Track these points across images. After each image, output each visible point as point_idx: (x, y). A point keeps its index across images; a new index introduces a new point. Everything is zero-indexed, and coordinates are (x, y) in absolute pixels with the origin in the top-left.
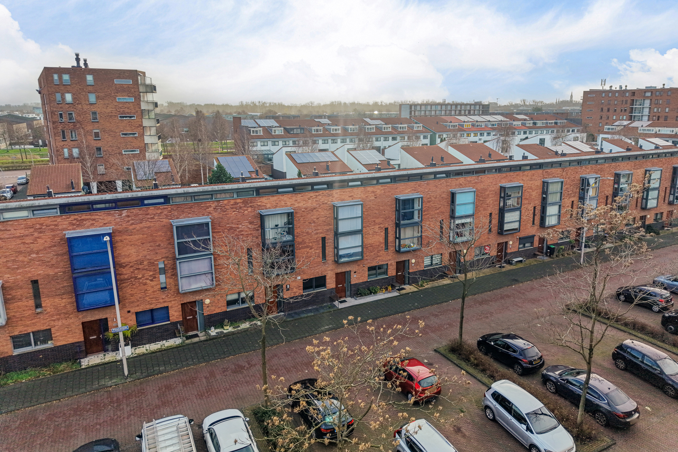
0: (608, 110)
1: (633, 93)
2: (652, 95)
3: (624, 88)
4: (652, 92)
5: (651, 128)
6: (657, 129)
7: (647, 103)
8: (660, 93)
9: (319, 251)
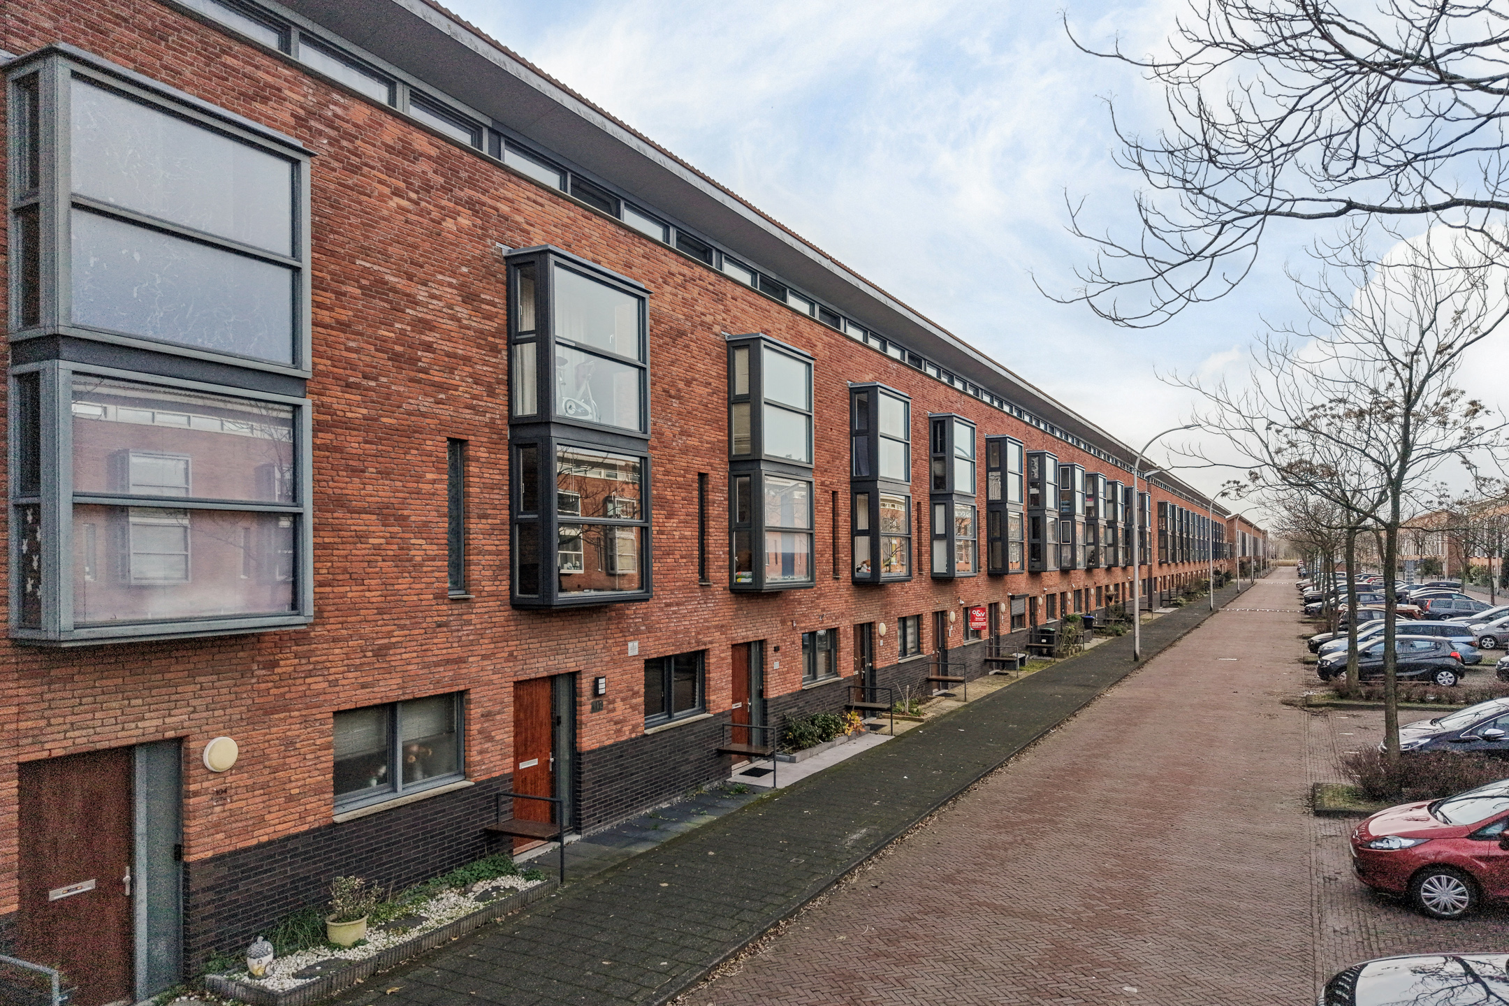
9: (691, 532)
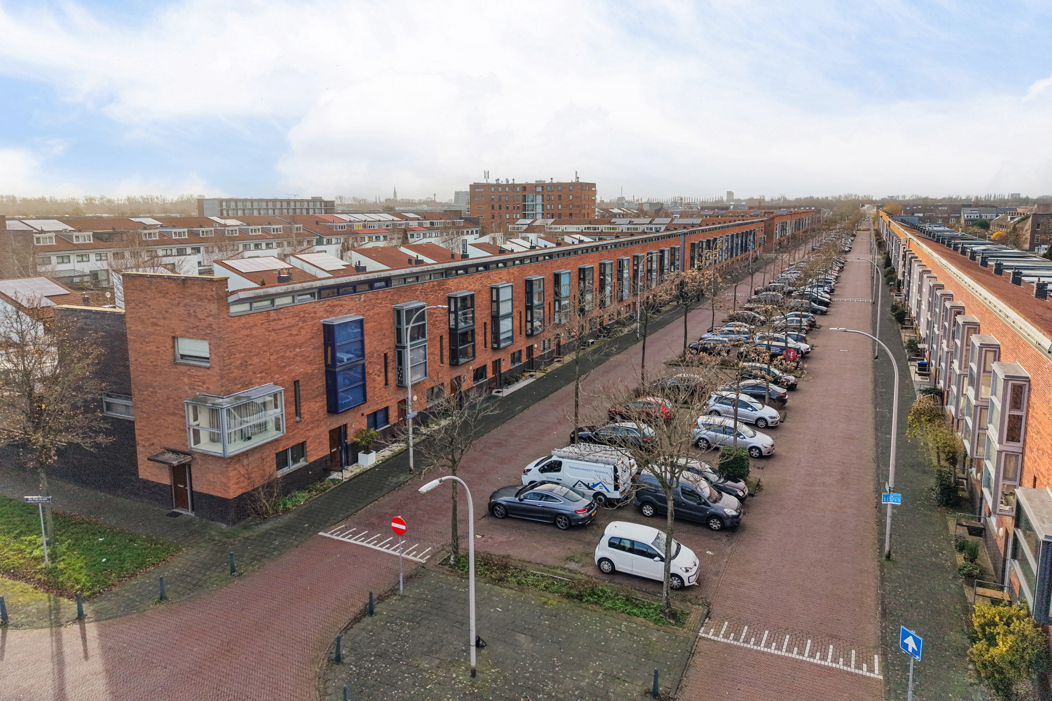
0: (500, 208)
1: (524, 187)
2: (543, 190)
3: (511, 182)
4: (543, 187)
5: (558, 226)
6: (564, 227)
7: (539, 198)
8: (551, 188)
9: (483, 338)
